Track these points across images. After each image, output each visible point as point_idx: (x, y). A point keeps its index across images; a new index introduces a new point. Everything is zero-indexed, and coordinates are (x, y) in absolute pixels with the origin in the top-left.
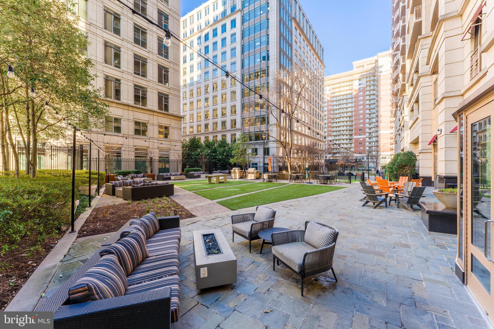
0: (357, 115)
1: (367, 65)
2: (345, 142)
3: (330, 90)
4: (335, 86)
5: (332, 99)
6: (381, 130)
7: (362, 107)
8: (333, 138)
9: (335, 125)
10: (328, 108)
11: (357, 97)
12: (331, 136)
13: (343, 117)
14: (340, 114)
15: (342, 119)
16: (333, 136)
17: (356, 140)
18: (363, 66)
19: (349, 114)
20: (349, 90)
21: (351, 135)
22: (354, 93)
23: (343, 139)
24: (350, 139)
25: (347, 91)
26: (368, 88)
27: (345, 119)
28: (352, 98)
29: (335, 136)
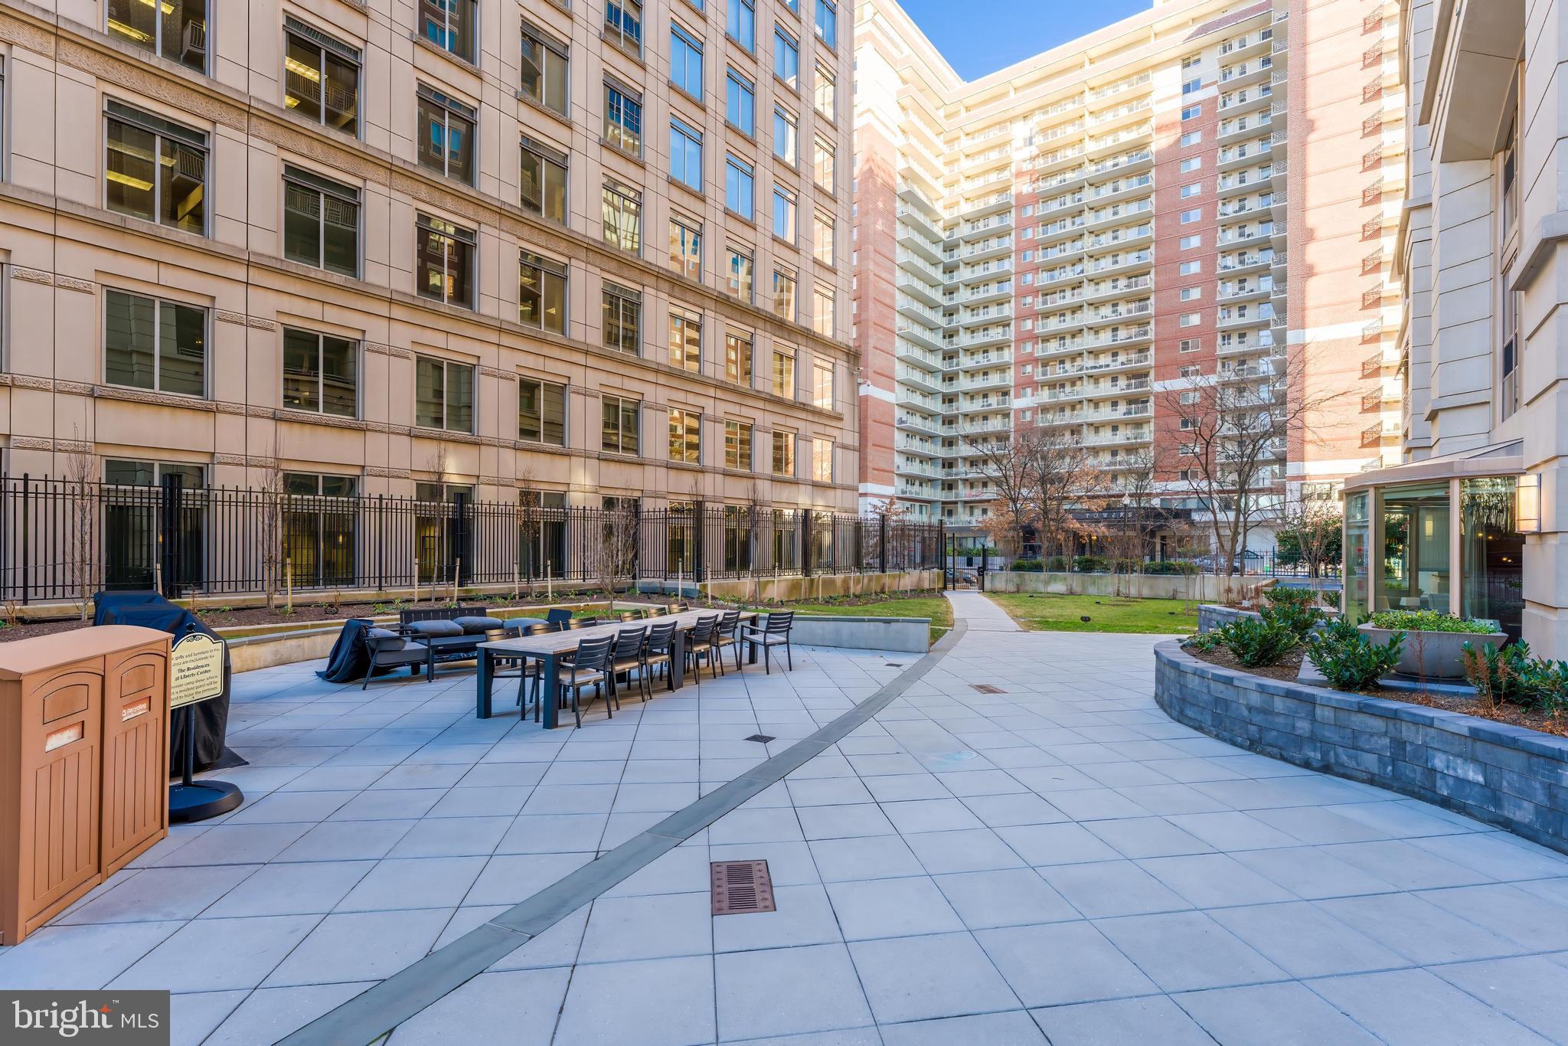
0: (1170, 261)
2: (1106, 413)
3: (1030, 141)
4: (1054, 115)
5: (1043, 186)
6: (1311, 315)
7: (1195, 216)
8: (1045, 396)
9: (1053, 324)
10: (1018, 236)
11: (1174, 157)
12: (1036, 386)
13: (1095, 281)
14: (1078, 268)
15: (1088, 293)
16: (1044, 384)
17: (1169, 399)
19: (1129, 260)
20: (1127, 127)
21: (1140, 376)
22: (1160, 143)
23: (1096, 403)
24: (1131, 401)
25: (1115, 131)
26: (1234, 102)
27: (1106, 290)
28: (1141, 171)
29: (1052, 385)
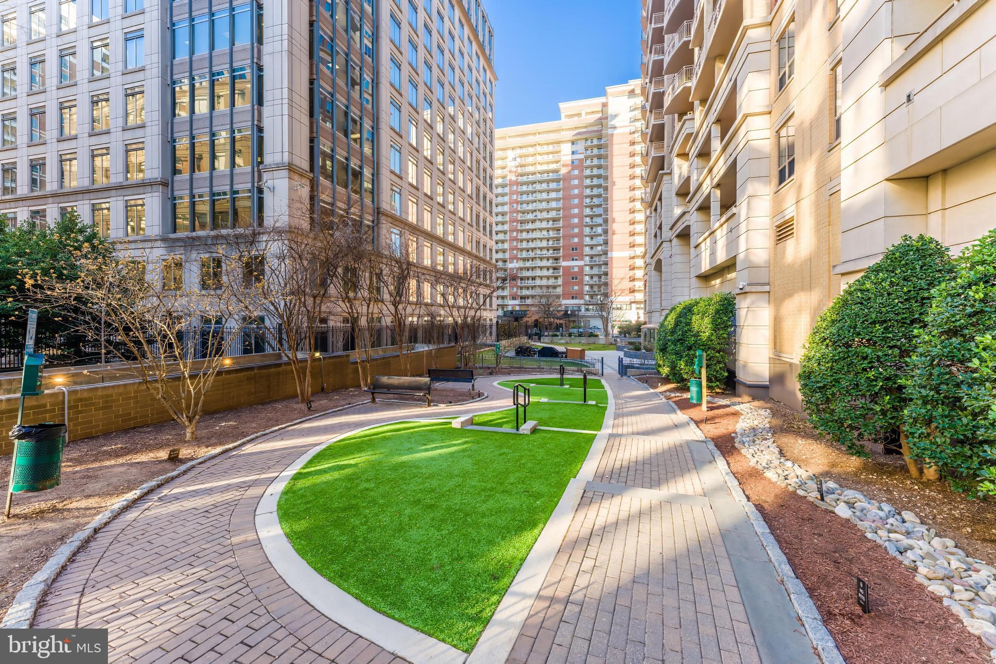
0: (567, 217)
1: (587, 114)
2: (545, 273)
3: (515, 159)
4: (524, 151)
5: (520, 179)
6: (614, 247)
7: (576, 201)
8: (521, 264)
9: (524, 235)
10: (510, 198)
11: (567, 178)
12: (518, 259)
13: (541, 220)
14: (534, 214)
15: (538, 225)
16: (521, 259)
17: (567, 269)
18: (579, 115)
19: (553, 214)
20: (552, 162)
21: (556, 259)
22: (564, 171)
23: (541, 268)
24: (555, 269)
25: (548, 163)
26: (588, 162)
27: (544, 225)
28: (557, 181)
29: (524, 260)
